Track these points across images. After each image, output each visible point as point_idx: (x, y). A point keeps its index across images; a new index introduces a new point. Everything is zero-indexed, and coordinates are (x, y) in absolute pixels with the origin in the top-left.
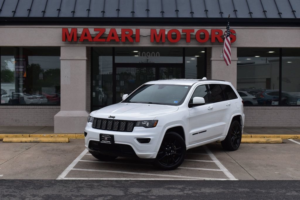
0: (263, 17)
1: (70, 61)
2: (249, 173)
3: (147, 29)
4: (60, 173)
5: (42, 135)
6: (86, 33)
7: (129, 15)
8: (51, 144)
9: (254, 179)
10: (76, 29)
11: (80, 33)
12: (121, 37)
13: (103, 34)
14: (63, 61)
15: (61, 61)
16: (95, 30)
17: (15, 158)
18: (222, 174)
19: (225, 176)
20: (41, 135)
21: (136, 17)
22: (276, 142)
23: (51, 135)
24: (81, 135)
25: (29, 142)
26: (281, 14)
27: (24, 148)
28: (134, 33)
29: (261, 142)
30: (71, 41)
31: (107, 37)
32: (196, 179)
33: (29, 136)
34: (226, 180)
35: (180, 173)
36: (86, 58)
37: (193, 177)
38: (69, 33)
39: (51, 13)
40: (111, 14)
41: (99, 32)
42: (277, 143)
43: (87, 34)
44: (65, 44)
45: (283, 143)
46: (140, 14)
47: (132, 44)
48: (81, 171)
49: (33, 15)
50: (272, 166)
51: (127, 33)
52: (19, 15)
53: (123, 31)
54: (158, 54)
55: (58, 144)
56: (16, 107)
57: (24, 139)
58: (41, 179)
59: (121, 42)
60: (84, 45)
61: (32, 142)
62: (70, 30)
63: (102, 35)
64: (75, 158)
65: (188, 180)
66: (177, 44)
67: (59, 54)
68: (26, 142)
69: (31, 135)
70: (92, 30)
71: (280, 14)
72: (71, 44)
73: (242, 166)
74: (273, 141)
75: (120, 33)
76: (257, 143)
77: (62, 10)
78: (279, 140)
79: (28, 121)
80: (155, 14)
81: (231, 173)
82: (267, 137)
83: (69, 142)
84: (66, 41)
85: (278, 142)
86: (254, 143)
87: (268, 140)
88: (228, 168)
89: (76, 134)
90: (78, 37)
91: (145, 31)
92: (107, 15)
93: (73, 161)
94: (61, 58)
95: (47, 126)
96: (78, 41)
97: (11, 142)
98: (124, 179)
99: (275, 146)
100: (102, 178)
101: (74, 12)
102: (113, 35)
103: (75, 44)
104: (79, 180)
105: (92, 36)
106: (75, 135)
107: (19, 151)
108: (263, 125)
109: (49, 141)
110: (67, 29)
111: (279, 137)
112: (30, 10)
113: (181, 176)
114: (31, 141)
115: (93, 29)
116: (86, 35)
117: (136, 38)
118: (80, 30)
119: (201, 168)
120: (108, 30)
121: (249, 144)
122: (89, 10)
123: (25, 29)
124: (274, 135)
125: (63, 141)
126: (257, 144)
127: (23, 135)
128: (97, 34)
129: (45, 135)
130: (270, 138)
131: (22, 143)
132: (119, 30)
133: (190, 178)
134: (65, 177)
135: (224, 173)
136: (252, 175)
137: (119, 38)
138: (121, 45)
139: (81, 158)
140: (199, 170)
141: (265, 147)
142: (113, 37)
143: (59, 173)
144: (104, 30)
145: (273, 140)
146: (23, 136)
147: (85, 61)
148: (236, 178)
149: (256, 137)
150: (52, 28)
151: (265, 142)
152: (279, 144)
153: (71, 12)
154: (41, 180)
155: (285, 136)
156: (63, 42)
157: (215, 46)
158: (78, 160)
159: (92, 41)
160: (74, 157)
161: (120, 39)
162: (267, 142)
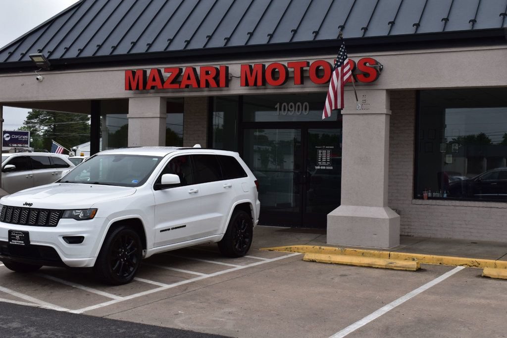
1: (140, 119)
10: (142, 71)
14: (132, 119)
15: (129, 120)
16: (166, 70)
22: (404, 267)
29: (377, 266)
30: (135, 89)
36: (159, 115)
42: (406, 270)
43: (155, 77)
44: (135, 93)
45: (419, 270)
49: (101, 53)
52: (85, 53)
60: (156, 95)
67: (126, 111)
72: (141, 94)
74: (398, 265)
76: (370, 267)
78: (413, 264)
84: (131, 89)
85: (409, 268)
86: (365, 267)
87: (391, 263)
94: (129, 116)
101: (151, 45)
102: (189, 77)
103: (144, 93)
110: (131, 71)
112: (100, 47)
116: (154, 79)
117: (220, 80)
128: (169, 77)
144: (177, 70)
145: (401, 263)
147: (158, 119)
151: (384, 267)
153: (148, 46)
156: (129, 91)
159: (162, 88)
162: (388, 267)
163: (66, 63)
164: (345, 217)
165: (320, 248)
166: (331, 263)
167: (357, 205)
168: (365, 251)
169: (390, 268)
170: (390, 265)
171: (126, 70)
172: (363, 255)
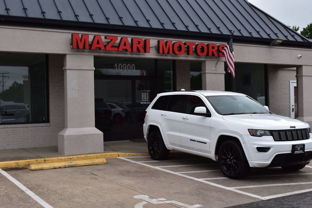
1: (77, 71)
3: (153, 40)
5: (60, 158)
10: (88, 35)
14: (70, 70)
15: (68, 71)
20: (58, 158)
30: (82, 48)
33: (45, 161)
36: (94, 68)
41: (110, 40)
44: (72, 51)
54: (133, 66)
57: (57, 165)
61: (67, 166)
69: (46, 159)
70: (103, 38)
72: (78, 52)
94: (67, 68)
97: (42, 169)
105: (104, 44)
109: (86, 163)
110: (78, 34)
114: (65, 165)
116: (98, 43)
117: (146, 48)
125: (101, 162)
127: (37, 160)
128: (108, 42)
132: (130, 39)
138: (129, 56)
139: (193, 177)
142: (125, 46)
144: (117, 38)
147: (93, 71)
150: (57, 33)
156: (70, 50)
158: (195, 179)
159: (105, 49)
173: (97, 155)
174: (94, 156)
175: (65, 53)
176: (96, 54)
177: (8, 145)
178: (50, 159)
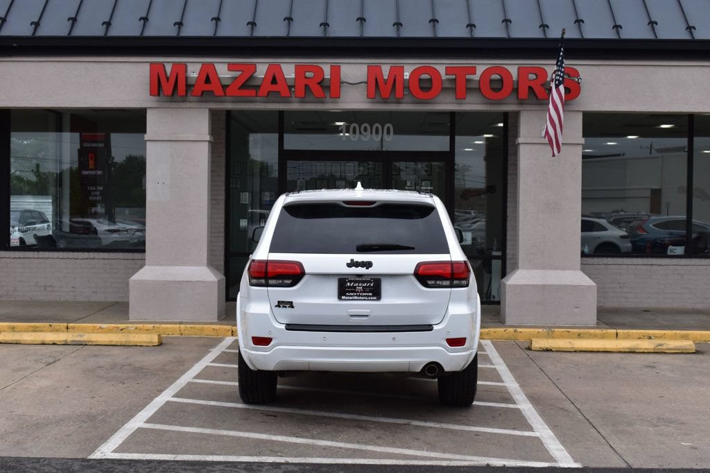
0: (650, 36)
1: (170, 144)
2: (611, 444)
3: (358, 66)
4: (104, 438)
5: (99, 325)
6: (208, 76)
7: (316, 32)
8: (115, 351)
9: (624, 465)
10: (185, 66)
11: (195, 75)
12: (294, 87)
13: (251, 77)
14: (153, 143)
15: (148, 143)
16: (231, 67)
17: (8, 389)
18: (537, 448)
19: (544, 454)
20: (95, 325)
21: (332, 35)
22: (678, 349)
23: (119, 325)
24: (192, 326)
25: (63, 343)
26: (695, 28)
27: (44, 361)
28: (327, 76)
29: (642, 351)
30: (170, 94)
31: (260, 86)
32: (466, 464)
33: (67, 328)
34: (548, 468)
35: (424, 442)
36: (208, 138)
37: (457, 457)
38: (166, 74)
39: (125, 27)
40: (270, 28)
41: (240, 73)
42: (682, 353)
43: (210, 76)
44: (158, 101)
45: (697, 352)
46: (343, 28)
47: (323, 102)
48: (163, 430)
49: (81, 31)
50: (671, 422)
51: (309, 74)
52: (46, 31)
53: (299, 70)
54: (388, 128)
55: (131, 349)
56: (46, 254)
57: (50, 337)
58: (49, 454)
59: (293, 99)
60: (203, 105)
61: (69, 343)
62: (169, 68)
63: (248, 80)
64: (161, 391)
65: (444, 463)
66: (434, 103)
67: (143, 129)
68: (54, 344)
69: (70, 325)
70: (223, 69)
71: (690, 29)
72: (171, 102)
73: (591, 420)
74: (670, 347)
75: (293, 76)
76: (632, 352)
77: (153, 19)
78: (688, 344)
79: (73, 289)
80: (379, 28)
81: (563, 442)
82: (657, 337)
83: (160, 344)
84: (159, 95)
85: (686, 349)
86: (625, 352)
87: (660, 345)
88: (554, 426)
89: (181, 323)
90: (188, 86)
91: (354, 70)
92: (261, 32)
93: (152, 399)
94: (147, 137)
95: (118, 302)
96: (189, 94)
97: (17, 343)
98: (271, 459)
99: (679, 361)
100: (212, 454)
101: (180, 24)
102: (274, 81)
103: (184, 102)
104: (149, 462)
105: (224, 83)
106: (178, 326)
107: (28, 368)
108: (646, 304)
109: (112, 341)
110: (162, 65)
111: (686, 337)
112: (74, 20)
113: (427, 450)
114: (66, 341)
115: (225, 67)
116: (208, 80)
117: (332, 87)
118: (194, 68)
119: (483, 426)
120: (262, 68)
121: (610, 356)
122: (217, 19)
123: (61, 65)
124: (674, 332)
125: (145, 342)
126: (631, 355)
127: (51, 326)
128: (236, 78)
129: (104, 326)
130: (665, 338)
131: (43, 347)
132: (289, 68)
133: (450, 460)
134: (115, 451)
135: (542, 444)
136: (619, 451)
137: (290, 87)
138: (295, 106)
139: (175, 393)
140: (477, 434)
141: (652, 364)
142: (275, 86)
143: (101, 439)
144: (254, 66)
145: (673, 344)
146: (51, 329)
147: (207, 143)
148: (576, 461)
149: (627, 337)
150: (127, 64)
151: (652, 351)
152: (689, 356)
153: (174, 25)
154: (45, 459)
155: (701, 335)
156: (154, 98)
157: (528, 107)
158: (166, 396)
159: (222, 94)
160: (159, 388)
161: (293, 89)
162: (658, 351)
163: (14, 45)
164: (533, 286)
165: (515, 331)
166: (575, 351)
167: (544, 268)
168: (582, 331)
169: (660, 351)
170: (659, 347)
171: (152, 64)
172: (579, 336)
173: (182, 326)
174: (174, 328)
175: (143, 106)
176: (214, 106)
177: (94, 292)
178: (78, 327)
